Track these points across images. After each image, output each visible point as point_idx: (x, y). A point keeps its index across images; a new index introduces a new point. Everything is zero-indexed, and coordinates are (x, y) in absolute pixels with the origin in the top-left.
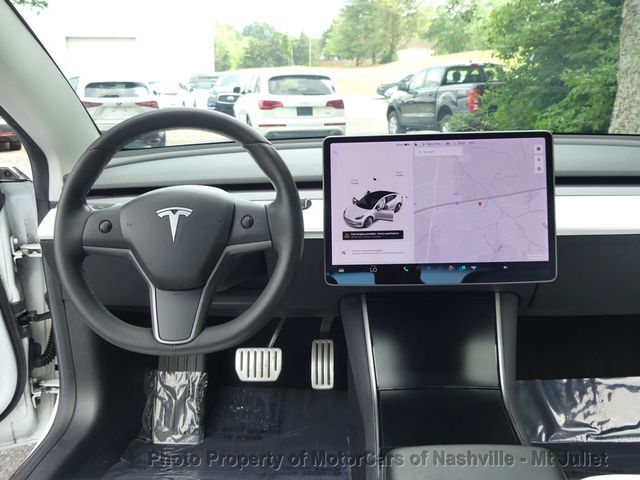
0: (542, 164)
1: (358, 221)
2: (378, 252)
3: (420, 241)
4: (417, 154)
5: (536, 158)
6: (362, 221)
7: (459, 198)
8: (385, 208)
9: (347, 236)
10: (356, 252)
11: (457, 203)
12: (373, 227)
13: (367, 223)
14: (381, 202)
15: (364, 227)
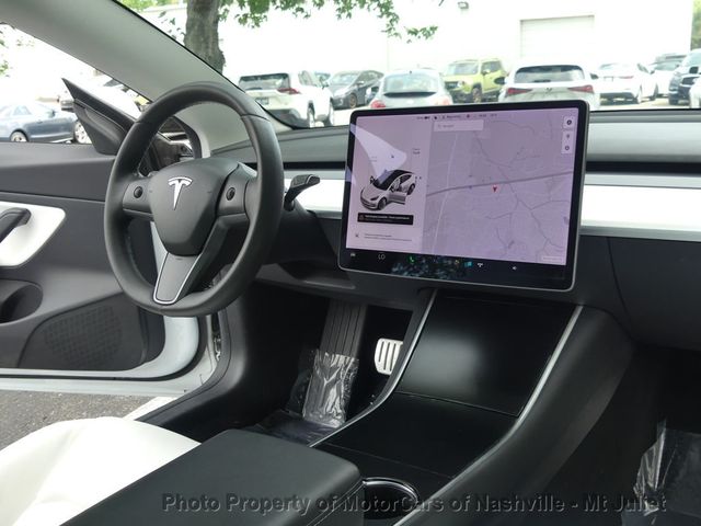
0: (572, 142)
1: (374, 202)
2: (388, 237)
3: (428, 228)
4: (436, 129)
5: (565, 134)
6: (377, 202)
7: (472, 181)
8: (399, 189)
9: (362, 218)
10: (368, 236)
11: (470, 187)
12: (387, 210)
13: (380, 206)
14: (395, 183)
15: (378, 209)
